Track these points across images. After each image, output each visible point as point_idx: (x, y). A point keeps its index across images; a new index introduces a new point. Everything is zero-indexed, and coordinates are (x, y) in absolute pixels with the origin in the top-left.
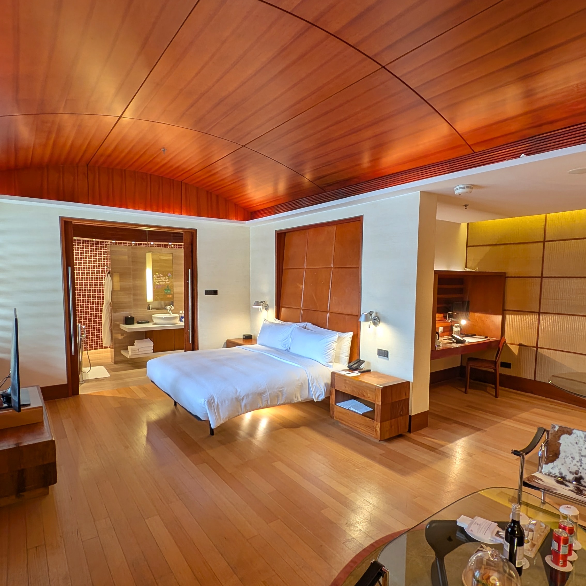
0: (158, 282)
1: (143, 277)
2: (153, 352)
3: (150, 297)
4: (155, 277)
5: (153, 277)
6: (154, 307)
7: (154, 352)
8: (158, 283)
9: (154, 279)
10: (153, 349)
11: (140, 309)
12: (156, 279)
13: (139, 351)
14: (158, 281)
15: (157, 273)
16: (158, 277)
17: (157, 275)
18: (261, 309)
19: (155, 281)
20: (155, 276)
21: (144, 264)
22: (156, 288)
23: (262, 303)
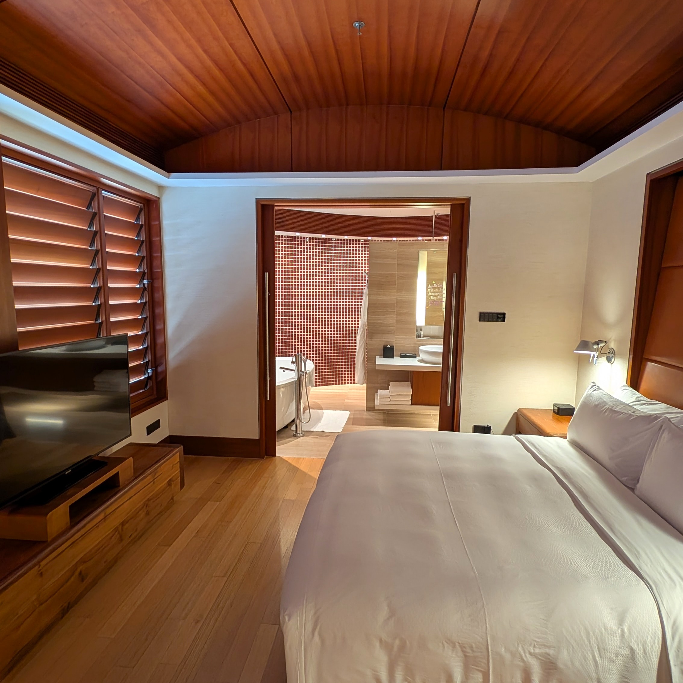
0: (435, 296)
1: (411, 288)
2: (410, 404)
3: (420, 319)
4: (430, 288)
5: (427, 288)
6: (426, 334)
7: (412, 404)
8: (434, 298)
9: (429, 290)
10: (412, 400)
11: (405, 336)
12: (432, 291)
13: (390, 400)
14: (434, 294)
15: (434, 282)
16: (434, 288)
17: (433, 285)
18: (595, 358)
19: (430, 294)
20: (430, 286)
21: (416, 268)
22: (430, 305)
23: (598, 345)
